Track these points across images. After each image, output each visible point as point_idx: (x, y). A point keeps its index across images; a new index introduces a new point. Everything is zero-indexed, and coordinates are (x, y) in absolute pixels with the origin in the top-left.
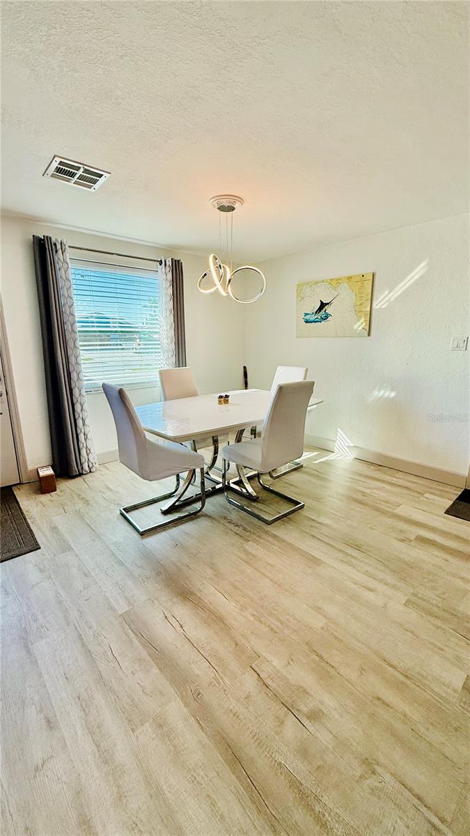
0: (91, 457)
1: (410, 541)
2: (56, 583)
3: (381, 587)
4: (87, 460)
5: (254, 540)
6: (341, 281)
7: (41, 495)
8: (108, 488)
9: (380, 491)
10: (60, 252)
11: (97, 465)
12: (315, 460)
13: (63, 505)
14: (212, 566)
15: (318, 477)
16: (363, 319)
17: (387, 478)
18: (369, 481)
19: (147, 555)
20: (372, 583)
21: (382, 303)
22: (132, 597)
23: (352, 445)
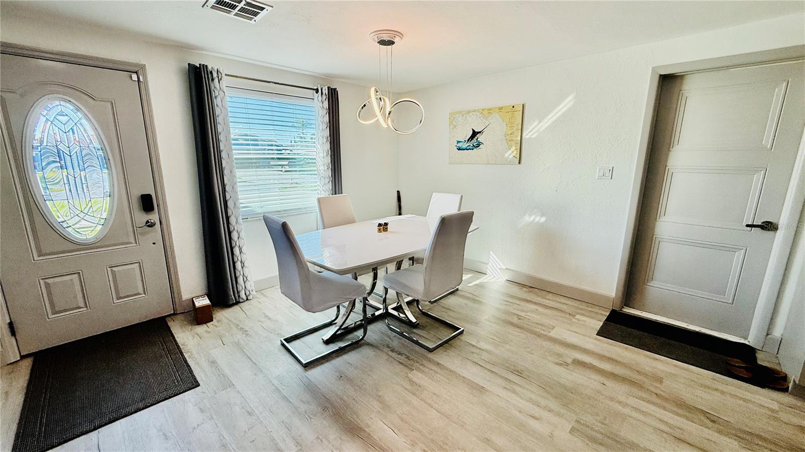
0: (248, 285)
1: (567, 364)
2: (219, 425)
3: (545, 414)
4: (244, 288)
5: (418, 369)
6: (492, 111)
7: (197, 326)
8: (266, 316)
9: (534, 314)
10: (216, 80)
11: (254, 293)
12: (470, 283)
13: (221, 337)
14: (379, 399)
15: (474, 301)
16: (514, 148)
17: (539, 300)
18: (523, 303)
19: (312, 389)
20: (537, 411)
21: (532, 133)
22: (300, 436)
23: (505, 268)
